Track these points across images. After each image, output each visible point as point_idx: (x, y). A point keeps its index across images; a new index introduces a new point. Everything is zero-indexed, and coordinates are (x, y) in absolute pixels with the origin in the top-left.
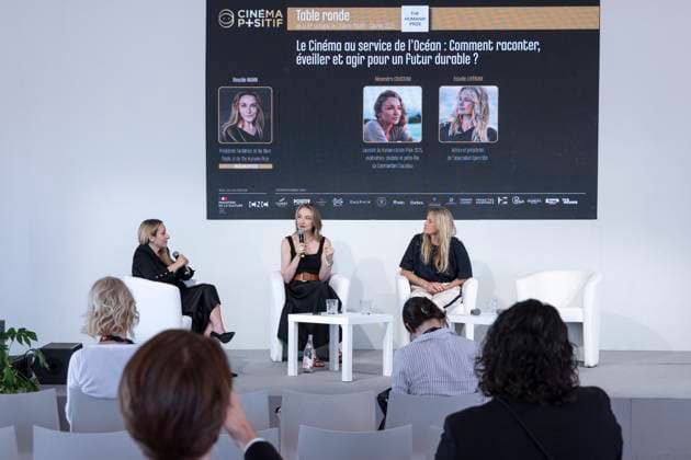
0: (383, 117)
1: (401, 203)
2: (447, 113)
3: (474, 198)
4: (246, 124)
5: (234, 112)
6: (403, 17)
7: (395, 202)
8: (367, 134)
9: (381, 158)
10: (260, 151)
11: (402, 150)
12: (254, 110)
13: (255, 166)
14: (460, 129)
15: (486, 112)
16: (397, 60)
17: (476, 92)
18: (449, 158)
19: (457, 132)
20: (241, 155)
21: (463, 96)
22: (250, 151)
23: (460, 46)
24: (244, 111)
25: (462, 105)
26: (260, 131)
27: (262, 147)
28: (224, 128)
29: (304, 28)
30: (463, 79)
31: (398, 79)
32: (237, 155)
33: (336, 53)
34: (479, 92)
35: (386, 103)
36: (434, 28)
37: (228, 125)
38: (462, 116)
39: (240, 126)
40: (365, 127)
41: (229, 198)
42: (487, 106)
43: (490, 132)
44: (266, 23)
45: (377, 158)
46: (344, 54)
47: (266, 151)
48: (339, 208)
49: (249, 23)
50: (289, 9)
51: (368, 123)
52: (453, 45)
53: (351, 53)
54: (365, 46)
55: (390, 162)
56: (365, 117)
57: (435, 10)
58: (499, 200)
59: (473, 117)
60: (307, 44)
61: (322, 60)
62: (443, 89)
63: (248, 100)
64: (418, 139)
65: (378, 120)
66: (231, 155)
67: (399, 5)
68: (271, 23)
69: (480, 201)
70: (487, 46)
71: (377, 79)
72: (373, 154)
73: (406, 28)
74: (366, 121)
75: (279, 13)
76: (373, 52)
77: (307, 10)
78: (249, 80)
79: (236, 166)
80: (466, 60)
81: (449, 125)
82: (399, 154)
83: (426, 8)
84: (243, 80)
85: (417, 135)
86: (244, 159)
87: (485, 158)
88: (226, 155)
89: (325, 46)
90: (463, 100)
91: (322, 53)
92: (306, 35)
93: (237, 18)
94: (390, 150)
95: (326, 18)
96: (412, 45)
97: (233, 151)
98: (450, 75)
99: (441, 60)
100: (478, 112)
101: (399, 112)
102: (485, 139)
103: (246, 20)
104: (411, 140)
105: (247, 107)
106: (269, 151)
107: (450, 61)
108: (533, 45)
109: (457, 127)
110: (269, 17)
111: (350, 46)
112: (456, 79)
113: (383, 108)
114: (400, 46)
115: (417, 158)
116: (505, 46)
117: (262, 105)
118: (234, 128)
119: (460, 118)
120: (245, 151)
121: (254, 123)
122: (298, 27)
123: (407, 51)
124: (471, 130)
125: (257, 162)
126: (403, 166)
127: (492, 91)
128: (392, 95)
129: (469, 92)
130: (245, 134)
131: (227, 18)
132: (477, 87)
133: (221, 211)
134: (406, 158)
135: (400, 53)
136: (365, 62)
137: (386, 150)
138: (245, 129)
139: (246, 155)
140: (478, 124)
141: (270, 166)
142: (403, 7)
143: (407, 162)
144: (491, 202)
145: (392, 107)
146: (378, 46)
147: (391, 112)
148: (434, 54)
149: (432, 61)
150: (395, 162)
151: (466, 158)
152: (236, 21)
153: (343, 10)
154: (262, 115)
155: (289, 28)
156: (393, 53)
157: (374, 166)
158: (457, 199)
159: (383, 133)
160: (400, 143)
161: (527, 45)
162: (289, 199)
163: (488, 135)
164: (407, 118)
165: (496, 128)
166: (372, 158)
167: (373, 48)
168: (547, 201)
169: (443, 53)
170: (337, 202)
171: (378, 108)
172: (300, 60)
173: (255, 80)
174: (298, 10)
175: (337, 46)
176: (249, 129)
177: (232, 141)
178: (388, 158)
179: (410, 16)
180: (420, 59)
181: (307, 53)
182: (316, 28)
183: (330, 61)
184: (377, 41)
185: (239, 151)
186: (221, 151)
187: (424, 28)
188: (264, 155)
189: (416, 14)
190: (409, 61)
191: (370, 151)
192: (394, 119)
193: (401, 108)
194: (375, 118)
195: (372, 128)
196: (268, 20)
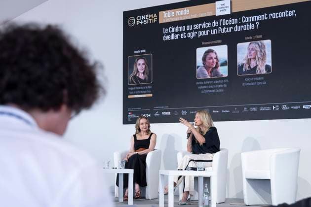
0: (207, 64)
1: (217, 112)
2: (241, 58)
3: (259, 107)
4: (140, 74)
5: (135, 69)
6: (216, 9)
7: (214, 111)
8: (199, 74)
9: (206, 87)
10: (146, 88)
11: (217, 82)
12: (144, 66)
13: (144, 96)
14: (249, 67)
15: (264, 56)
16: (214, 32)
17: (258, 44)
18: (243, 84)
19: (248, 69)
21: (251, 47)
22: (142, 88)
23: (248, 19)
24: (139, 67)
25: (250, 53)
26: (147, 77)
27: (147, 85)
28: (130, 77)
29: (167, 21)
30: (251, 38)
31: (215, 42)
32: (136, 90)
33: (182, 32)
34: (260, 44)
35: (208, 56)
36: (234, 11)
37: (132, 75)
38: (250, 59)
39: (137, 75)
40: (198, 70)
41: (133, 113)
42: (265, 52)
43: (267, 67)
44: (149, 21)
45: (204, 87)
46: (187, 32)
47: (149, 87)
48: (185, 116)
49: (142, 22)
50: (160, 12)
51: (199, 68)
52: (244, 19)
53: (190, 31)
54: (197, 26)
55: (211, 89)
56: (197, 65)
58: (274, 108)
59: (257, 59)
60: (169, 30)
61: (175, 37)
62: (239, 45)
63: (141, 61)
64: (226, 75)
65: (204, 66)
66: (134, 91)
67: (215, 2)
68: (152, 20)
69: (262, 109)
70: (264, 17)
71: (203, 43)
72: (202, 85)
73: (218, 13)
74: (198, 67)
75: (155, 15)
76: (201, 29)
77: (168, 11)
78: (142, 51)
79: (136, 96)
80: (252, 27)
81: (243, 65)
82: (216, 84)
84: (139, 52)
85: (225, 73)
86: (139, 92)
87: (264, 83)
88: (131, 91)
89: (177, 29)
90: (250, 50)
91: (176, 33)
92: (167, 25)
93: (136, 20)
94: (211, 82)
95: (177, 14)
96: (222, 22)
97: (134, 88)
98: (243, 37)
99: (238, 29)
100: (260, 56)
101: (215, 60)
102: (264, 72)
103: (140, 21)
104: (222, 75)
105: (140, 65)
106: (151, 87)
107: (243, 28)
108: (291, 13)
109: (247, 66)
110: (151, 18)
111: (189, 28)
112: (246, 38)
113: (207, 60)
114: (215, 24)
115: (225, 85)
116: (274, 16)
117: (147, 64)
118: (135, 77)
119: (249, 61)
120: (139, 88)
121: (144, 73)
122: (164, 21)
123: (219, 26)
124: (255, 67)
125: (144, 94)
126: (218, 91)
127: (268, 43)
128: (211, 51)
129: (254, 45)
130: (140, 79)
131: (132, 22)
132: (259, 42)
133: (129, 120)
134: (219, 86)
135: (216, 28)
136: (197, 35)
137: (208, 83)
139: (140, 90)
140: (259, 63)
141: (151, 95)
142: (217, 2)
143: (220, 88)
144: (269, 109)
145: (211, 58)
146: (204, 25)
147: (211, 61)
148: (234, 26)
149: (233, 30)
150: (213, 89)
151: (253, 84)
152: (136, 23)
153: (186, 9)
154: (147, 69)
155: (160, 22)
156: (212, 28)
157: (203, 92)
158: (249, 108)
159: (206, 73)
160: (216, 78)
161: (288, 13)
162: (160, 112)
163: (266, 69)
164: (219, 63)
165: (270, 64)
166: (201, 87)
167: (201, 27)
168: (304, 107)
169: (239, 25)
170: (184, 113)
171: (204, 59)
172: (165, 38)
173: (144, 51)
174: (164, 12)
175: (183, 28)
176: (141, 76)
177: (134, 83)
178: (210, 87)
179: (220, 6)
180: (226, 30)
181: (169, 34)
182: (173, 20)
183: (180, 37)
184: (203, 23)
185: (137, 88)
186: (129, 89)
187: (228, 12)
188: (148, 89)
189: (224, 5)
190: (220, 31)
191: (201, 83)
192: (213, 65)
193: (216, 58)
194: (203, 65)
195: (201, 71)
196: (150, 20)
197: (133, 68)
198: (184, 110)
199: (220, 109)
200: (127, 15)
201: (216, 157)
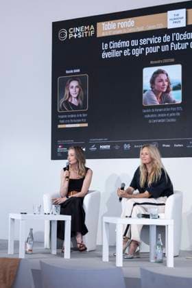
0: (156, 88)
1: (168, 146)
4: (73, 99)
5: (67, 92)
6: (168, 20)
7: (164, 145)
8: (146, 100)
9: (155, 116)
10: (80, 115)
11: (168, 109)
12: (77, 90)
13: (78, 125)
16: (165, 48)
20: (69, 119)
22: (75, 116)
24: (72, 91)
26: (81, 102)
27: (81, 113)
28: (61, 102)
29: (107, 35)
31: (166, 61)
33: (126, 48)
35: (158, 78)
36: (189, 23)
37: (63, 100)
39: (70, 101)
40: (144, 95)
41: (64, 146)
44: (85, 34)
45: (152, 116)
46: (131, 48)
47: (84, 115)
48: (128, 150)
49: (75, 36)
50: (98, 24)
51: (146, 93)
53: (135, 47)
54: (144, 41)
55: (160, 118)
56: (144, 88)
57: (189, 10)
60: (108, 44)
61: (117, 54)
63: (74, 84)
64: (179, 101)
65: (153, 90)
66: (65, 119)
67: (167, 12)
68: (88, 34)
71: (152, 62)
72: (150, 113)
73: (171, 25)
74: (145, 91)
75: (92, 27)
76: (149, 45)
77: (109, 22)
78: (75, 71)
79: (67, 126)
82: (166, 112)
83: (185, 10)
84: (72, 71)
86: (72, 121)
88: (62, 119)
89: (119, 44)
91: (118, 49)
92: (108, 39)
93: (68, 33)
94: (161, 110)
95: (120, 26)
96: (175, 37)
97: (66, 116)
101: (166, 83)
103: (74, 34)
104: (174, 102)
105: (73, 88)
106: (86, 115)
110: (87, 30)
111: (134, 43)
114: (167, 38)
115: (178, 114)
117: (82, 86)
118: (66, 102)
120: (72, 116)
121: (77, 98)
122: (104, 35)
123: (171, 41)
125: (79, 123)
126: (169, 121)
128: (162, 72)
130: (73, 105)
131: (63, 35)
133: (59, 155)
134: (171, 115)
135: (167, 43)
136: (144, 52)
137: (157, 110)
138: (73, 102)
139: (73, 118)
141: (86, 125)
142: (169, 12)
143: (172, 117)
145: (162, 80)
146: (153, 40)
147: (161, 84)
148: (190, 41)
149: (188, 46)
150: (164, 118)
152: (68, 36)
153: (130, 19)
154: (82, 93)
155: (99, 35)
156: (162, 44)
157: (150, 121)
159: (155, 98)
162: (98, 145)
164: (171, 87)
166: (148, 116)
167: (149, 42)
170: (127, 147)
171: (152, 82)
172: (105, 55)
173: (78, 71)
174: (103, 24)
175: (126, 44)
176: (75, 102)
177: (65, 110)
178: (159, 115)
179: (173, 17)
180: (180, 46)
181: (108, 50)
182: (114, 33)
183: (122, 54)
184: (151, 37)
185: (69, 116)
186: (59, 116)
187: (183, 24)
188: (84, 118)
189: (178, 15)
190: (173, 48)
191: (148, 111)
192: (163, 88)
193: (168, 80)
194: (151, 89)
195: (149, 96)
196: (86, 32)
197: (64, 91)
198: (127, 143)
199: (172, 143)
200: (57, 26)
201: (170, 201)
